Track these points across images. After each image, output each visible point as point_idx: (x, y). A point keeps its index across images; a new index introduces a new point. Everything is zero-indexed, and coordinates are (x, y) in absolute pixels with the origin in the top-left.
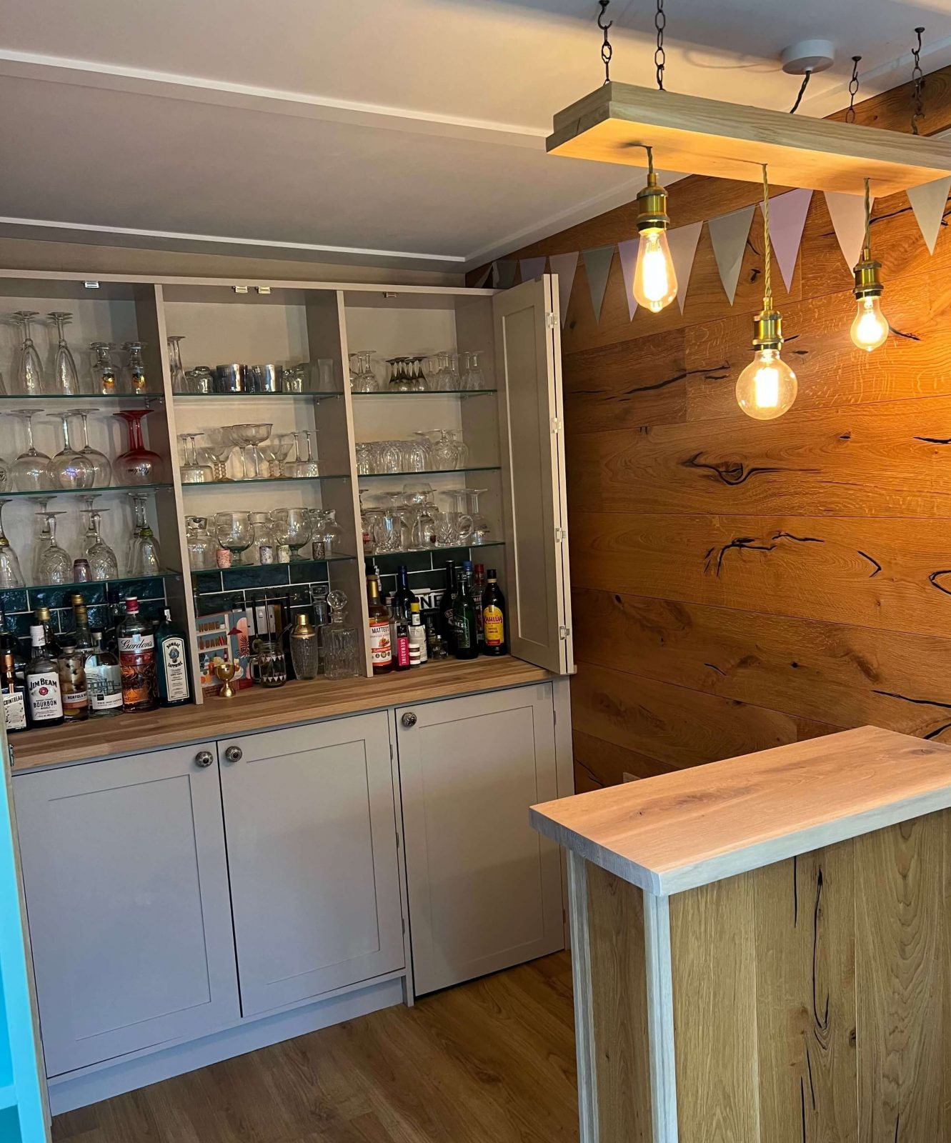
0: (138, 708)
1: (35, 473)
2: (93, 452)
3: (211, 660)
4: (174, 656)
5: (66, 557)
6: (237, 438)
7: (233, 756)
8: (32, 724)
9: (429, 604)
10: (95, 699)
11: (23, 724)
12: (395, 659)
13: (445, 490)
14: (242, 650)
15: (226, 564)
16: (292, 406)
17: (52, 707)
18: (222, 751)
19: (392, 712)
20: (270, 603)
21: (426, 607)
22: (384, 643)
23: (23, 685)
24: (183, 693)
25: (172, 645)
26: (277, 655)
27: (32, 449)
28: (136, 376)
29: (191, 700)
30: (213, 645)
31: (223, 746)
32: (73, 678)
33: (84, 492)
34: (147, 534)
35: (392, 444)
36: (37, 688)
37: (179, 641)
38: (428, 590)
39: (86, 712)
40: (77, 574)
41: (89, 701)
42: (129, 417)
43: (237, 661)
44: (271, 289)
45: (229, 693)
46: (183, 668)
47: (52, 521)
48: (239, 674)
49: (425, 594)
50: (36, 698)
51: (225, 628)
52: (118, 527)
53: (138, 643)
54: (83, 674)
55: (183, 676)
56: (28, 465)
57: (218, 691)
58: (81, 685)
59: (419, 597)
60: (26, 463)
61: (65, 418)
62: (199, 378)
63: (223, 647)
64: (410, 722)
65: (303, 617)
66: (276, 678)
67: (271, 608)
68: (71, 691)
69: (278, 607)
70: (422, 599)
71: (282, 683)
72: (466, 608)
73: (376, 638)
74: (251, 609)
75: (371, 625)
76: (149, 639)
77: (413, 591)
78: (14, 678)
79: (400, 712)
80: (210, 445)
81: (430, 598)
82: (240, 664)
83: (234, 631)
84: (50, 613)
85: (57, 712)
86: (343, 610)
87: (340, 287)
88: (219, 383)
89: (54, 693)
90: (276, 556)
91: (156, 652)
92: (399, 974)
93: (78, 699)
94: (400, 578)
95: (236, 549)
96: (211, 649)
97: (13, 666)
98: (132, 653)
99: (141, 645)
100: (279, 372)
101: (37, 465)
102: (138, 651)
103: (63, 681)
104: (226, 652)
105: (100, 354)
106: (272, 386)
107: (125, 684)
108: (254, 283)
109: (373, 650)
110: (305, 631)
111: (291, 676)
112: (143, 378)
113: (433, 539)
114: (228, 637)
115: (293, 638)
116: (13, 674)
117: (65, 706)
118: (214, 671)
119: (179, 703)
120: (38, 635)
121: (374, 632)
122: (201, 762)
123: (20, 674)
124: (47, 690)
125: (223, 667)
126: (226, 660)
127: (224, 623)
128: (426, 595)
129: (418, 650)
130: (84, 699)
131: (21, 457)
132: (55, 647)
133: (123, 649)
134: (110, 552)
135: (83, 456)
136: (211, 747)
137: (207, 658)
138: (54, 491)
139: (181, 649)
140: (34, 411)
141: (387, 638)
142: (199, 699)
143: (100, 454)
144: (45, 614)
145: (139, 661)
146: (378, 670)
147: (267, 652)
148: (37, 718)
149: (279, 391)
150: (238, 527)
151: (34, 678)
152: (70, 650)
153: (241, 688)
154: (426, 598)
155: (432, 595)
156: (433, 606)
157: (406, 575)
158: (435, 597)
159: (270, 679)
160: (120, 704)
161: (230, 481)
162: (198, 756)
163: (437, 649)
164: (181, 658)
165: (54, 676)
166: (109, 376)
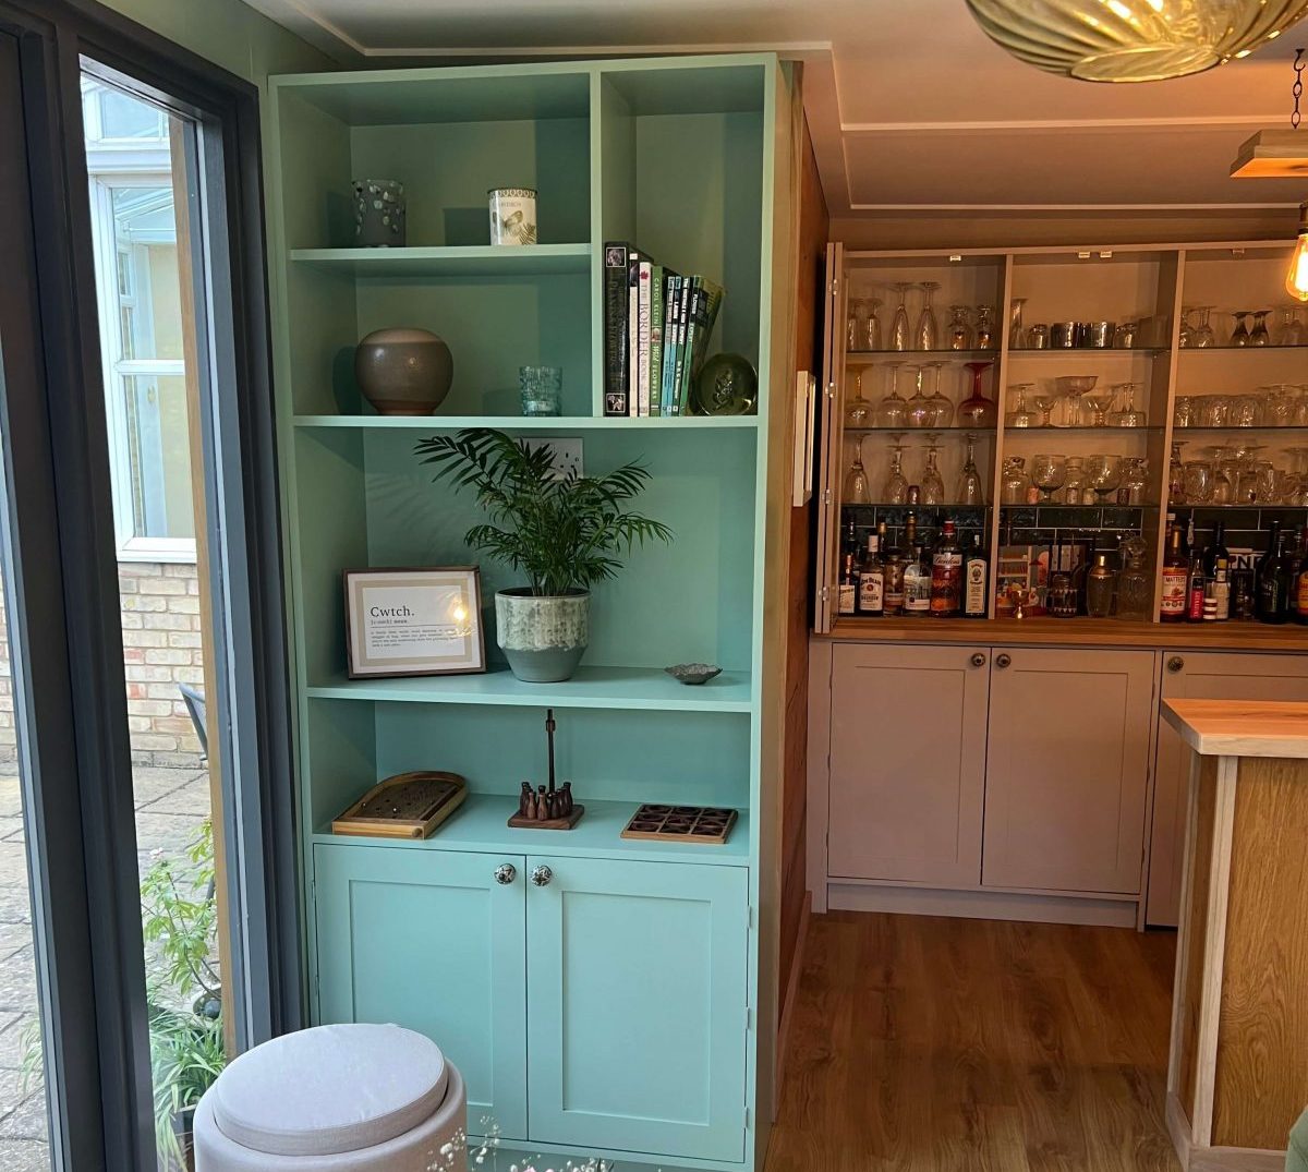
0: (943, 615)
1: (893, 413)
2: (942, 397)
3: (1010, 585)
4: (976, 575)
5: (905, 483)
6: (1067, 389)
7: (1003, 663)
8: (858, 612)
9: (1248, 565)
10: (907, 600)
11: (852, 610)
12: (1188, 610)
13: (1286, 448)
14: (1041, 581)
15: (1033, 501)
16: (1131, 359)
17: (875, 601)
18: (994, 656)
19: (1159, 654)
20: (1077, 543)
21: (1243, 566)
22: (1176, 592)
23: (857, 583)
24: (980, 610)
25: (975, 565)
26: (1069, 588)
27: (894, 394)
28: (982, 334)
29: (985, 615)
30: (1014, 572)
31: (997, 652)
32: (894, 581)
33: (928, 430)
34: (972, 468)
35: (1218, 398)
36: (866, 585)
37: (983, 563)
38: (1250, 550)
39: (901, 611)
40: (910, 497)
41: (903, 602)
42: (976, 368)
43: (1034, 589)
44: (1113, 253)
45: (1020, 616)
46: (982, 586)
47: (899, 453)
48: (1033, 602)
49: (1244, 554)
50: (864, 592)
51: (1027, 558)
52: (955, 462)
53: (948, 559)
54: (902, 579)
55: (982, 594)
56: (889, 407)
57: (1012, 613)
58: (900, 587)
59: (1237, 556)
60: (887, 404)
61: (920, 369)
62: (1038, 333)
63: (1023, 575)
64: (1176, 666)
65: (1102, 558)
66: (1065, 610)
67: (1077, 548)
68: (891, 591)
69: (1084, 547)
70: (1240, 559)
71: (1072, 615)
72: (1279, 571)
73: (1170, 587)
74: (1057, 547)
75: (1165, 574)
76: (958, 557)
77: (1229, 549)
78: (852, 576)
79: (1168, 656)
80: (1045, 394)
81: (1249, 559)
82: (1036, 593)
83: (1035, 563)
84: (886, 528)
85: (878, 606)
86: (1142, 556)
87: (1182, 247)
88: (1055, 338)
89: (878, 590)
90: (1081, 498)
91: (962, 570)
92: (1134, 898)
93: (895, 598)
94: (1215, 533)
95: (1046, 489)
96: (1009, 576)
97: (852, 565)
98: (942, 567)
99: (950, 562)
100: (1111, 328)
101: (896, 406)
102: (948, 567)
103: (886, 582)
104: (1024, 580)
105: (956, 315)
106: (1101, 343)
107: (934, 594)
108: (1095, 248)
109: (1165, 598)
110: (1102, 571)
111: (1082, 612)
112: (987, 336)
113: (1253, 497)
114: (1029, 567)
115: (1091, 578)
116: (851, 571)
117: (885, 603)
118: (1012, 595)
119: (975, 616)
120: (873, 543)
121: (1168, 580)
122: (976, 662)
123: (856, 573)
124: (872, 587)
125: (1020, 592)
126: (1024, 587)
127: (1027, 554)
128: (1247, 555)
129: (1214, 605)
130: (898, 599)
131: (886, 399)
132: (884, 555)
133: (936, 563)
134: (940, 483)
135: (931, 401)
136: (986, 651)
137: (1006, 582)
138: (905, 428)
139: (983, 571)
140: (900, 363)
141: (1182, 588)
142: (991, 615)
143: (946, 399)
144: (883, 528)
145: (947, 574)
146: (1165, 617)
147: (1062, 586)
148: (863, 608)
149: (1108, 346)
150: (1051, 470)
151: (865, 576)
152: (895, 559)
153: (1034, 615)
154: (1245, 558)
155: (1252, 556)
156: (1252, 567)
157: (1222, 533)
158: (1256, 558)
159: (1060, 609)
160: (926, 608)
161: (1052, 427)
162: (974, 657)
163: (1241, 609)
164: (982, 578)
165: (879, 577)
166: (959, 334)
